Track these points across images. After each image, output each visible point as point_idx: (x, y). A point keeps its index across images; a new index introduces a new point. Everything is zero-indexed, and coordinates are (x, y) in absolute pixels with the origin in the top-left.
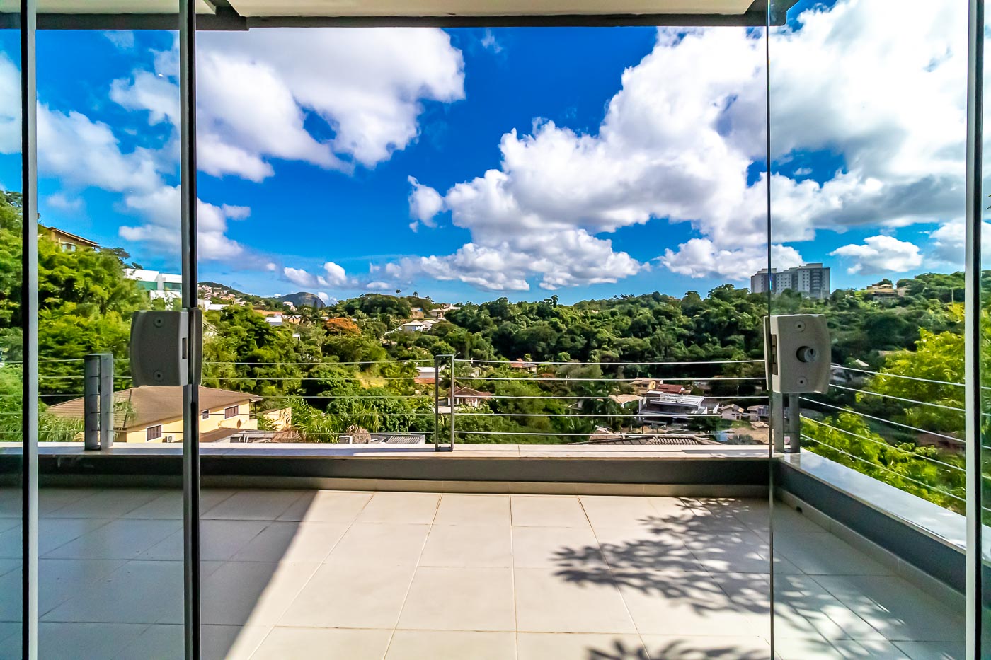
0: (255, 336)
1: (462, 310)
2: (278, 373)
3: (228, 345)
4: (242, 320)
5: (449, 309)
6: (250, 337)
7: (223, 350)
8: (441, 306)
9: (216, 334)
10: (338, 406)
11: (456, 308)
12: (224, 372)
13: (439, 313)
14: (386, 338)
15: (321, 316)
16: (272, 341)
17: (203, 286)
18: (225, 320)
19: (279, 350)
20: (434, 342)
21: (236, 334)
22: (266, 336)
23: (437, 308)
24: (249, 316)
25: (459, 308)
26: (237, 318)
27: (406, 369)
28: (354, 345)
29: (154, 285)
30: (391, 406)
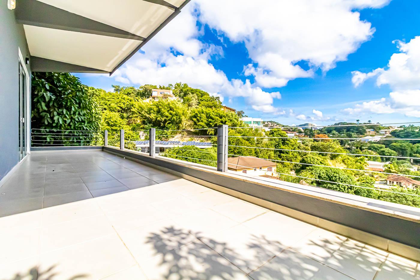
0: (282, 141)
1: (405, 130)
2: (290, 157)
3: (272, 144)
4: (277, 135)
5: (394, 129)
6: (280, 141)
7: (270, 146)
8: (389, 128)
9: (268, 140)
10: (314, 173)
11: (400, 129)
12: (270, 155)
13: (386, 132)
14: (349, 144)
15: (314, 133)
16: (289, 143)
17: (268, 123)
18: (271, 135)
19: (291, 147)
20: (381, 148)
21: (275, 140)
22: (286, 141)
23: (385, 129)
24: (280, 133)
25: (403, 129)
26: (275, 134)
27: (359, 161)
28: (327, 147)
29: (251, 122)
30: (343, 178)
